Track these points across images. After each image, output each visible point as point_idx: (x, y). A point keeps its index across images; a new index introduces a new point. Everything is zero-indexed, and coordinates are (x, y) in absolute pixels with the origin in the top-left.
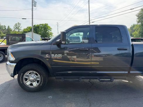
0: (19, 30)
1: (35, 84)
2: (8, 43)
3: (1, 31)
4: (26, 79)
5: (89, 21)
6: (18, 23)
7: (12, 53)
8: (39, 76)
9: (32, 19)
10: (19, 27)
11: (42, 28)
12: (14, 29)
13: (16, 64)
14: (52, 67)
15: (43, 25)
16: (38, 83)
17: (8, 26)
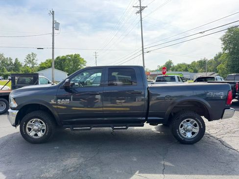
0: (33, 64)
1: (40, 134)
2: (14, 87)
3: (5, 67)
4: (30, 129)
5: (143, 50)
6: (33, 54)
7: (14, 99)
8: (44, 124)
9: (53, 48)
10: (34, 59)
11: (70, 60)
12: (25, 63)
13: (18, 111)
14: (58, 114)
15: (71, 56)
16: (43, 132)
17: (16, 59)
